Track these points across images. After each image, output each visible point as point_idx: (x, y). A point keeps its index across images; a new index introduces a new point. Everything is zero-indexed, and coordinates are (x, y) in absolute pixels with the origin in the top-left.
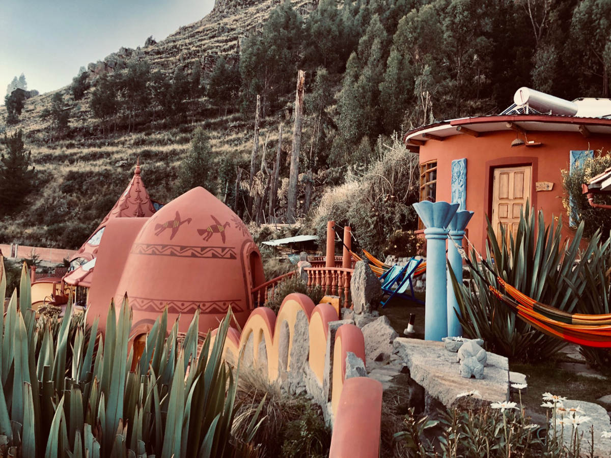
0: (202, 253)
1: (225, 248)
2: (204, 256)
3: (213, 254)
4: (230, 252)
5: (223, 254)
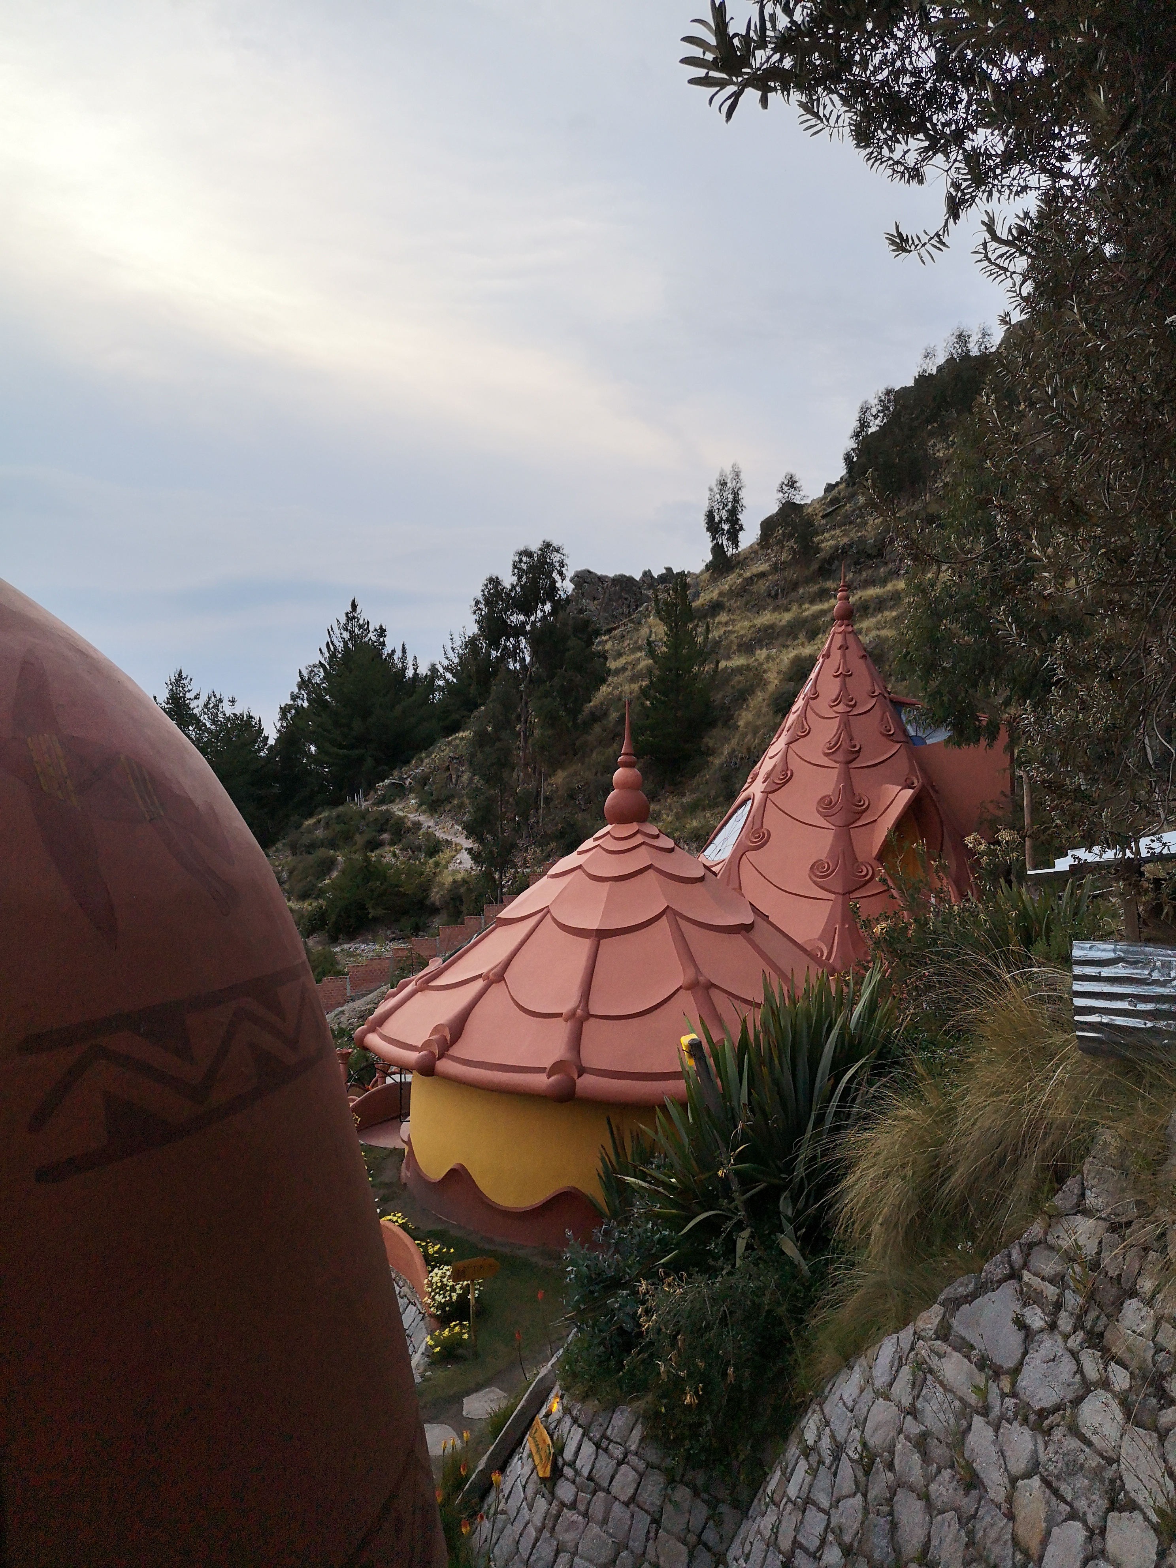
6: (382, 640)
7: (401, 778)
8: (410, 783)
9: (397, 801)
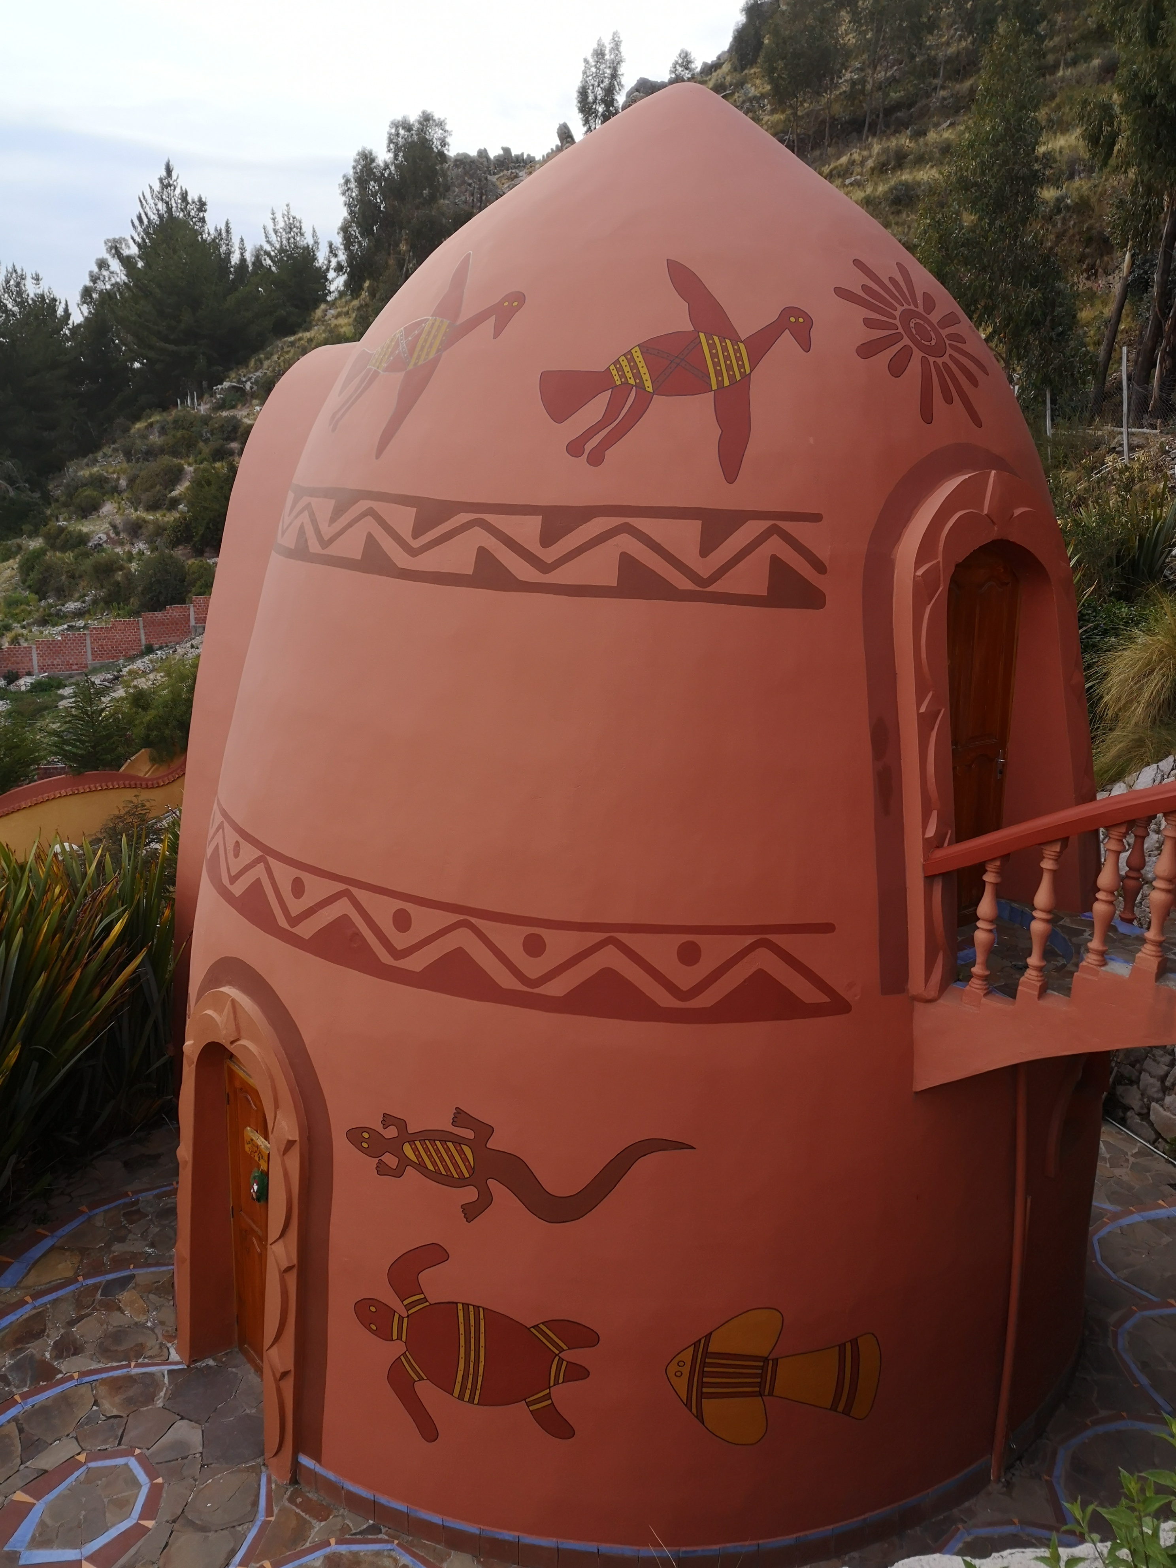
0: (550, 555)
1: (737, 518)
2: (560, 576)
3: (627, 563)
4: (775, 546)
5: (705, 567)
6: (201, 215)
7: (239, 381)
8: (251, 388)
9: (239, 407)
